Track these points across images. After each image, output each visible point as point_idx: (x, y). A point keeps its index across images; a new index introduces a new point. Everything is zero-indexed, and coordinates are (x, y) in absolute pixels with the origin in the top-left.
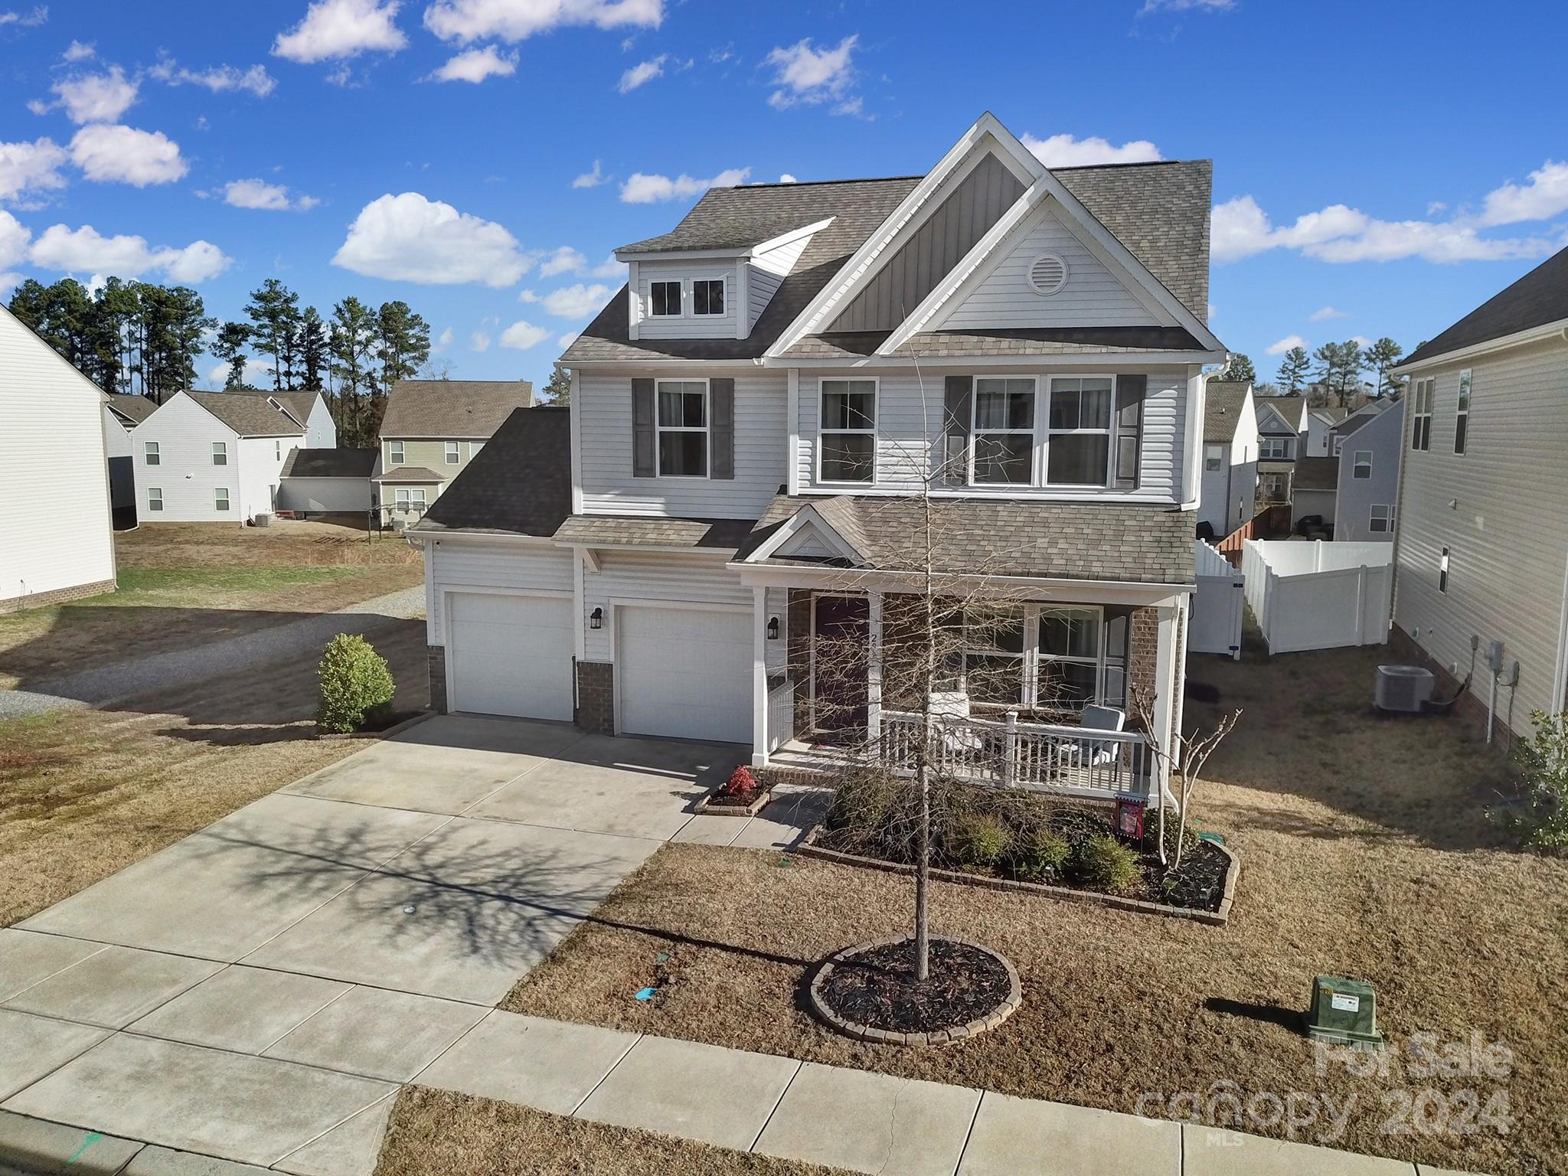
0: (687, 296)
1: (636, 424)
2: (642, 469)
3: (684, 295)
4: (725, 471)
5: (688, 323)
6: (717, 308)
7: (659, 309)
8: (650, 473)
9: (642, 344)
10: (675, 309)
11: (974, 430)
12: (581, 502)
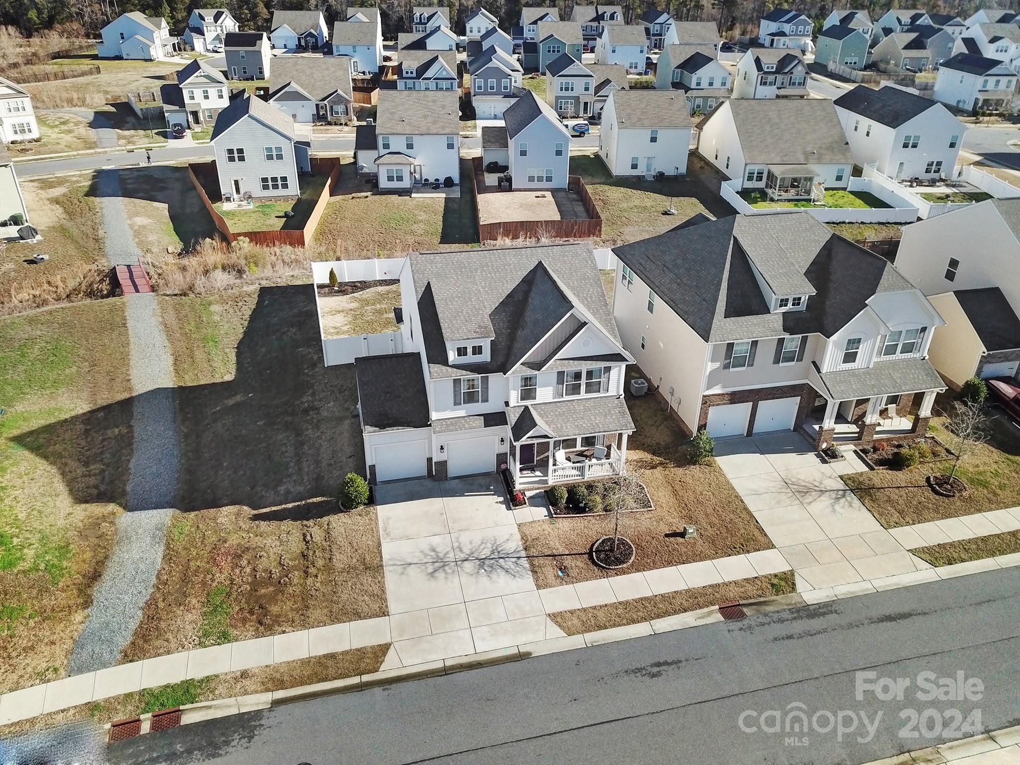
0: (470, 350)
1: (455, 391)
2: (456, 403)
3: (468, 350)
4: (486, 400)
5: (470, 358)
6: (480, 353)
7: (459, 355)
8: (460, 404)
9: (455, 366)
10: (465, 354)
11: (565, 383)
12: (434, 416)
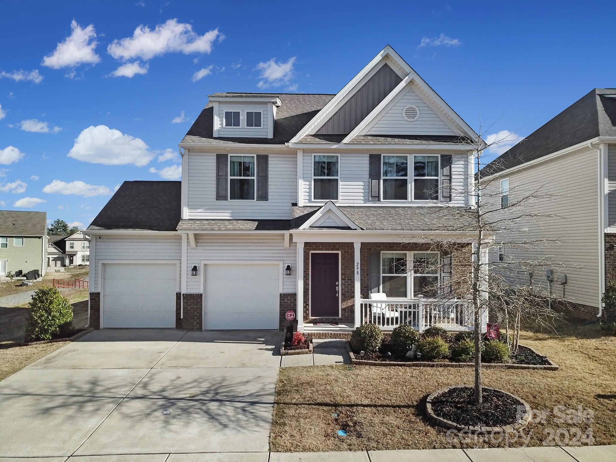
1: (218, 175)
2: (220, 197)
3: (241, 118)
4: (264, 197)
5: (244, 130)
6: (258, 124)
7: (229, 124)
8: (225, 198)
9: (221, 138)
10: (237, 124)
11: (382, 177)
12: (186, 213)
